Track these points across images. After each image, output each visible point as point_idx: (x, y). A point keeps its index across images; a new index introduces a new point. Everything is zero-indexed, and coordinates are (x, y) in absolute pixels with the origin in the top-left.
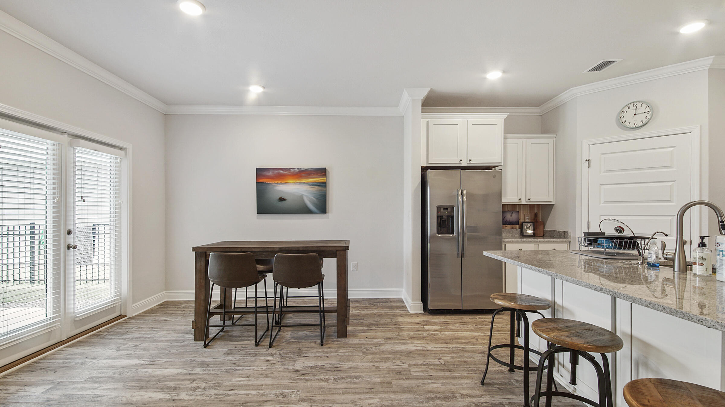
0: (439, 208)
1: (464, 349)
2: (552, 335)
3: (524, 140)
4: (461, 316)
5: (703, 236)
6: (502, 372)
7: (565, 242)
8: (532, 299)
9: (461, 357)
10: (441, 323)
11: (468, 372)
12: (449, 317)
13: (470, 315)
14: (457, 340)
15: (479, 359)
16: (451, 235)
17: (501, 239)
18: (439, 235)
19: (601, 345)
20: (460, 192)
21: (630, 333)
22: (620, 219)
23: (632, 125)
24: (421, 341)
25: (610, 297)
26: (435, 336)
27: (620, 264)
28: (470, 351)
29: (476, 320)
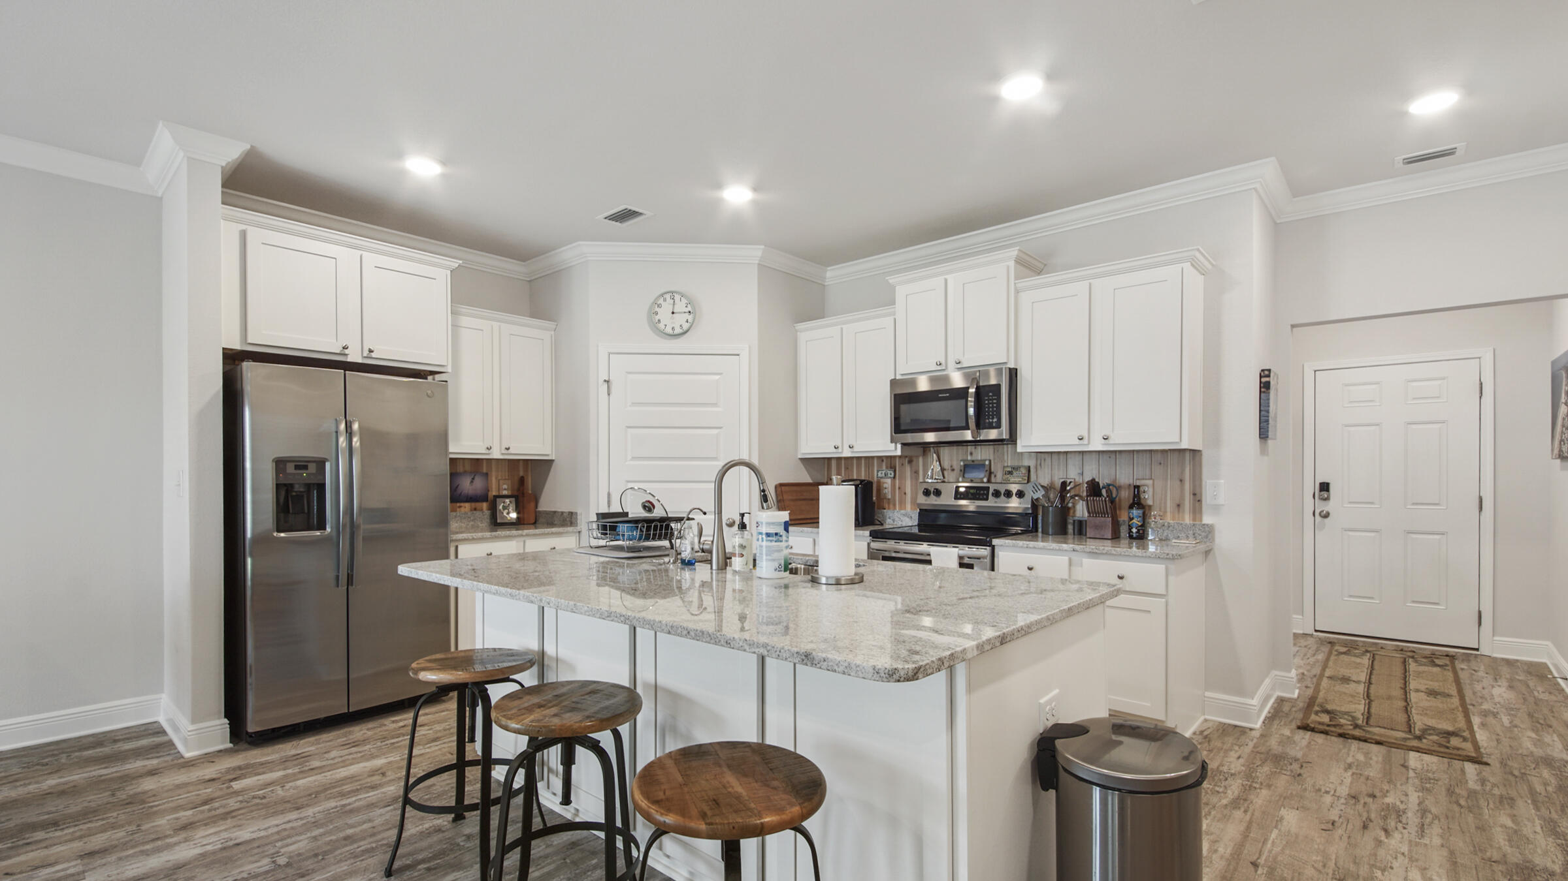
0: (280, 463)
1: (348, 808)
2: (529, 719)
3: (496, 324)
4: (342, 731)
5: (742, 512)
6: (439, 830)
7: (573, 532)
8: (500, 655)
9: (338, 829)
10: (285, 762)
11: (352, 861)
12: (312, 739)
13: (368, 721)
14: (329, 792)
15: (384, 819)
16: (318, 533)
17: (446, 535)
18: (282, 535)
19: (609, 715)
20: (343, 426)
21: (653, 682)
22: (649, 487)
23: (669, 330)
24: (219, 826)
25: (627, 627)
26: (263, 801)
27: (646, 565)
28: (364, 807)
29: (384, 728)
